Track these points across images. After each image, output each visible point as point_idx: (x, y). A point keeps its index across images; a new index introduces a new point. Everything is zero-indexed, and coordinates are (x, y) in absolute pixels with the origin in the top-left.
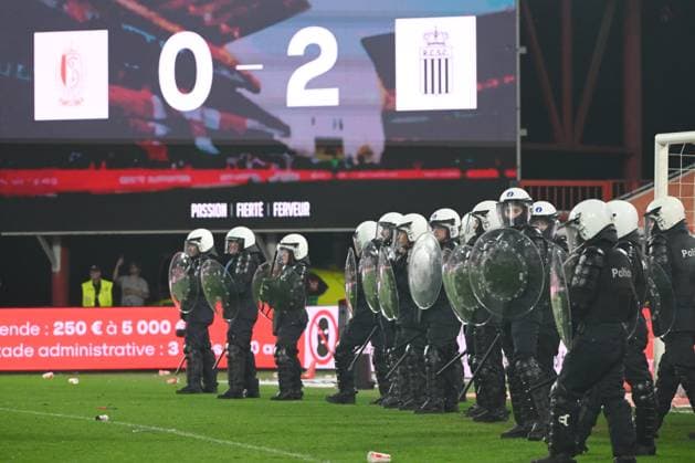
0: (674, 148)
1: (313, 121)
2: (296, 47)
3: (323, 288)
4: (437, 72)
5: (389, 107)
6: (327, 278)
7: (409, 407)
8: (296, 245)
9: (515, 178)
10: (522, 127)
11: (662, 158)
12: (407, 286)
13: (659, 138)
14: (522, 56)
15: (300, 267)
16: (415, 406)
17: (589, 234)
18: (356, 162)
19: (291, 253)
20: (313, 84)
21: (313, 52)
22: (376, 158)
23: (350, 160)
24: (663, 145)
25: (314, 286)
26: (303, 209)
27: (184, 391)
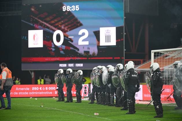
0: (155, 53)
1: (84, 48)
2: (80, 33)
3: (85, 81)
4: (108, 38)
5: (99, 45)
6: (86, 79)
7: (102, 104)
8: (80, 72)
9: (123, 59)
10: (125, 49)
11: (152, 55)
12: (102, 80)
13: (152, 51)
14: (125, 35)
15: (81, 77)
16: (104, 104)
17: (155, 70)
18: (92, 56)
19: (79, 74)
20: (84, 40)
21: (83, 34)
22: (96, 55)
23: (91, 55)
24: (153, 52)
25: (84, 80)
26: (82, 65)
27: (58, 101)
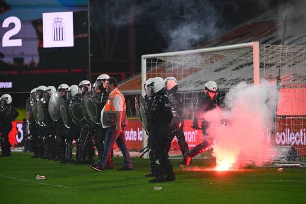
0: (149, 60)
1: (12, 52)
2: (6, 24)
3: (17, 115)
4: (58, 34)
5: (41, 46)
6: (19, 111)
7: (51, 158)
8: (7, 98)
9: (88, 72)
10: (91, 53)
11: (144, 63)
13: (143, 56)
14: (90, 26)
15: (9, 107)
16: (53, 158)
18: (29, 67)
19: (5, 101)
20: (12, 38)
21: (12, 26)
22: (36, 66)
23: (26, 65)
24: (144, 59)
25: (14, 114)
26: (9, 85)
